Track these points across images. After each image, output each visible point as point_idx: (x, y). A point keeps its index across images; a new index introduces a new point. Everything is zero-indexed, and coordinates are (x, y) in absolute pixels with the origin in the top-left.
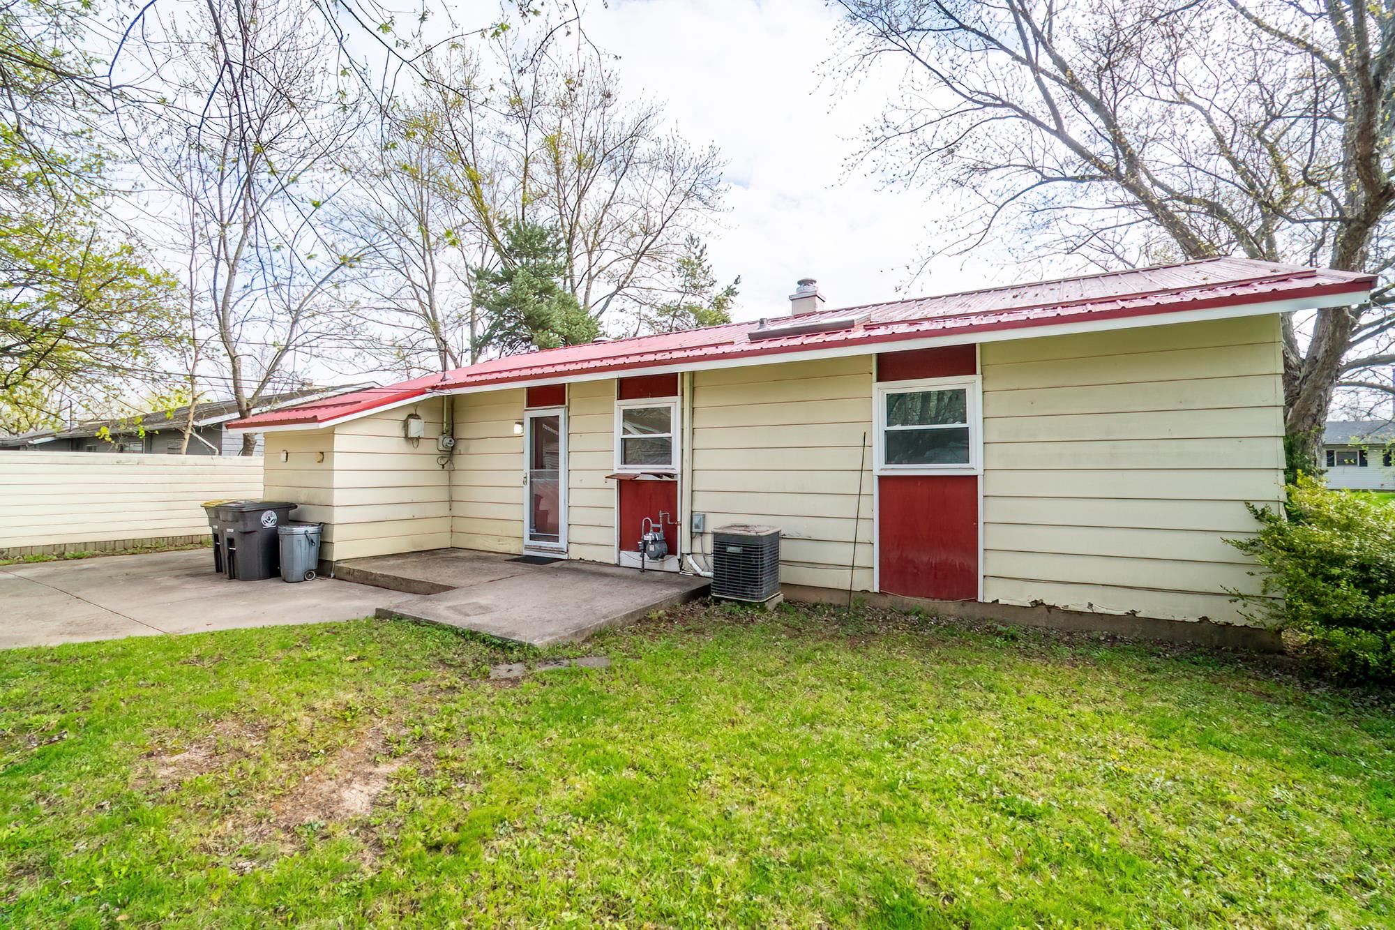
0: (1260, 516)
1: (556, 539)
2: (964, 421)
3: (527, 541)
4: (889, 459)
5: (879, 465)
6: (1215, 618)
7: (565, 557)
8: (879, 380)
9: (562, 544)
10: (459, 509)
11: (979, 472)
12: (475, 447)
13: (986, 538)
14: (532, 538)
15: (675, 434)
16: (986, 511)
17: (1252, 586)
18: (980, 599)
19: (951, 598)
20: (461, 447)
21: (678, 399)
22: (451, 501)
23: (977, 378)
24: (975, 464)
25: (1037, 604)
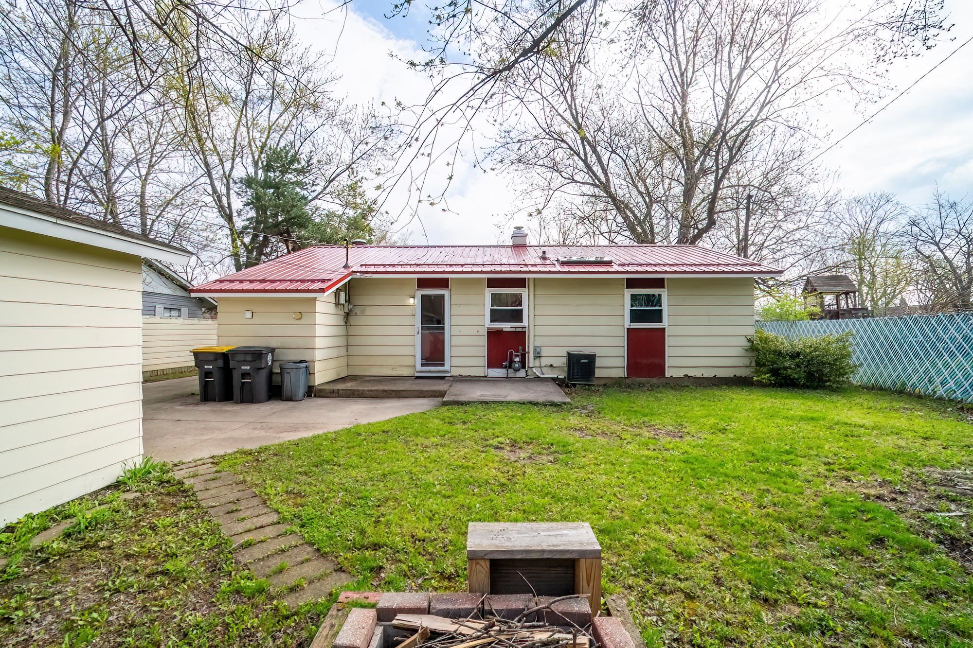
0: (749, 340)
1: (443, 365)
2: (660, 306)
3: (419, 367)
4: (631, 322)
5: (627, 324)
6: (738, 375)
7: (449, 375)
8: (627, 288)
9: (447, 367)
10: (353, 351)
11: (666, 326)
12: (369, 311)
13: (668, 352)
14: (422, 365)
15: (525, 307)
16: (668, 341)
17: (746, 362)
18: (667, 375)
19: (654, 377)
20: (358, 310)
21: (526, 290)
22: (347, 346)
23: (666, 290)
24: (665, 323)
25: (686, 376)
